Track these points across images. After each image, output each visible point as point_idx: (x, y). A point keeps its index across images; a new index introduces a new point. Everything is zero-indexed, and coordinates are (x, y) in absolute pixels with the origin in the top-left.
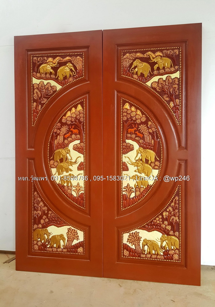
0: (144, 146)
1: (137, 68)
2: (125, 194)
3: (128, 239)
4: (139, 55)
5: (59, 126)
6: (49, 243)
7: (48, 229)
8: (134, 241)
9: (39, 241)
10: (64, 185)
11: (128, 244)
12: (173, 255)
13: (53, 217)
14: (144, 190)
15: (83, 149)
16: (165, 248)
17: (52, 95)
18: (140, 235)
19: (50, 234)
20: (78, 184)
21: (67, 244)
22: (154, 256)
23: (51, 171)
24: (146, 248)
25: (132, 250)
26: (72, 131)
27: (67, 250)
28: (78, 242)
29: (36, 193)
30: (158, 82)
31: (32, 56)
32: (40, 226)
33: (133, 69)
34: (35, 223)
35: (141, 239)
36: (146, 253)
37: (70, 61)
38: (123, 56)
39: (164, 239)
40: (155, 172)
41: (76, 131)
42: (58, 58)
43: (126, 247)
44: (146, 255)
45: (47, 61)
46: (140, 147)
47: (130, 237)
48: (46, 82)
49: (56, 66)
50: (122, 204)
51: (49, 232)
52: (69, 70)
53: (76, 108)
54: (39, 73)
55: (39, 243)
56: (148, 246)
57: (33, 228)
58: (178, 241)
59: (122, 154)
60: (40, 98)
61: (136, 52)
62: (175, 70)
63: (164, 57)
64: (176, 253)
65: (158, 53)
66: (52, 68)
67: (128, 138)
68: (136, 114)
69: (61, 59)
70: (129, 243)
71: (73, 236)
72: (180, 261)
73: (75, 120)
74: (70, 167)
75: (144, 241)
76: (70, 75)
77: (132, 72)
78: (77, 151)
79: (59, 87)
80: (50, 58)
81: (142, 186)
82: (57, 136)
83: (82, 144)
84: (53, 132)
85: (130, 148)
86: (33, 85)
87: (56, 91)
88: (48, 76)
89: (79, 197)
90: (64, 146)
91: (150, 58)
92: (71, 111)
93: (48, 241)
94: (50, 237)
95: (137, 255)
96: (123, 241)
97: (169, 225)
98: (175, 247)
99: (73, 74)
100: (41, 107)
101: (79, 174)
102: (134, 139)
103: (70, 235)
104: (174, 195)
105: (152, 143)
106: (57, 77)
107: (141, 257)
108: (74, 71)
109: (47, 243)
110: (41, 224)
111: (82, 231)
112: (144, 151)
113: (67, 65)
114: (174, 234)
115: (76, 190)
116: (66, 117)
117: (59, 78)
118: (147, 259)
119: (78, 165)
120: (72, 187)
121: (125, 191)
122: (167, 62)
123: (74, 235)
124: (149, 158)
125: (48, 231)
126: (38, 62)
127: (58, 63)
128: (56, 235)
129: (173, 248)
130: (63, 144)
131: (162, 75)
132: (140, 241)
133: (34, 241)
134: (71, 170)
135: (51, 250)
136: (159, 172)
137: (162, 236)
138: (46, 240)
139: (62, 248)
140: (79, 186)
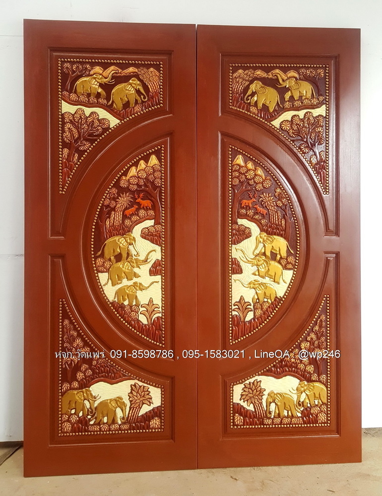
0: (270, 230)
1: (256, 95)
2: (236, 315)
3: (241, 395)
4: (259, 73)
5: (114, 194)
6: (92, 416)
7: (90, 389)
8: (253, 397)
9: (72, 414)
10: (122, 304)
11: (242, 403)
12: (317, 416)
13: (102, 366)
14: (269, 307)
15: (160, 237)
16: (305, 404)
17: (100, 135)
18: (263, 386)
19: (95, 398)
20: (151, 301)
21: (130, 415)
22: (286, 421)
23: (99, 279)
24: (273, 406)
25: (248, 413)
26: (139, 204)
27: (130, 426)
28: (151, 408)
29: (66, 322)
30: (292, 120)
31: (61, 61)
32: (76, 384)
33: (250, 98)
34: (64, 380)
35: (264, 393)
36: (272, 417)
37: (137, 76)
38: (233, 73)
39: (302, 389)
40: (288, 275)
41: (147, 203)
42: (112, 68)
43: (239, 410)
44: (273, 419)
45: (92, 72)
46: (261, 231)
47: (245, 391)
48: (88, 111)
49: (109, 82)
50: (232, 333)
51: (94, 395)
52: (133, 92)
53: (147, 161)
54: (75, 92)
55: (74, 419)
56: (276, 404)
57: (61, 389)
58: (326, 390)
59: (232, 244)
60: (76, 141)
61: (255, 68)
62: (319, 103)
63: (300, 79)
64: (322, 411)
65: (292, 73)
66: (101, 85)
67: (241, 215)
68: (256, 175)
69: (119, 69)
70: (244, 402)
71: (141, 399)
72: (329, 425)
73: (145, 184)
74: (136, 270)
75: (269, 395)
76: (136, 100)
77: (249, 101)
78: (148, 240)
79: (114, 122)
80: (98, 67)
81: (266, 300)
82: (109, 213)
83: (159, 227)
84: (103, 204)
85: (244, 234)
86: (62, 115)
87: (109, 128)
88: (93, 99)
89: (153, 324)
90: (124, 230)
91: (277, 80)
92: (137, 167)
93: (92, 412)
94: (95, 405)
95: (258, 420)
96: (233, 399)
97: (310, 364)
98: (320, 401)
99: (142, 99)
100: (79, 158)
101: (153, 283)
102: (253, 217)
103: (135, 397)
104: (319, 312)
105: (282, 224)
106: (111, 102)
107: (264, 425)
108: (143, 95)
109: (89, 417)
110: (77, 381)
111: (158, 387)
112: (270, 239)
113: (131, 81)
114: (319, 379)
115: (147, 311)
116: (128, 178)
117: (114, 105)
118: (274, 426)
119: (149, 265)
120: (140, 307)
121: (236, 310)
122: (306, 89)
123: (143, 397)
124: (278, 250)
125: (91, 394)
126: (74, 72)
127: (113, 77)
128: (108, 400)
129: (317, 403)
130: (123, 227)
131: (298, 109)
132: (262, 396)
133: (62, 414)
134: (136, 275)
135: (97, 428)
136: (294, 274)
137: (300, 384)
138: (88, 410)
139: (120, 422)
140: (153, 305)
